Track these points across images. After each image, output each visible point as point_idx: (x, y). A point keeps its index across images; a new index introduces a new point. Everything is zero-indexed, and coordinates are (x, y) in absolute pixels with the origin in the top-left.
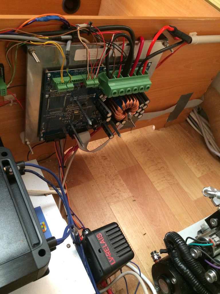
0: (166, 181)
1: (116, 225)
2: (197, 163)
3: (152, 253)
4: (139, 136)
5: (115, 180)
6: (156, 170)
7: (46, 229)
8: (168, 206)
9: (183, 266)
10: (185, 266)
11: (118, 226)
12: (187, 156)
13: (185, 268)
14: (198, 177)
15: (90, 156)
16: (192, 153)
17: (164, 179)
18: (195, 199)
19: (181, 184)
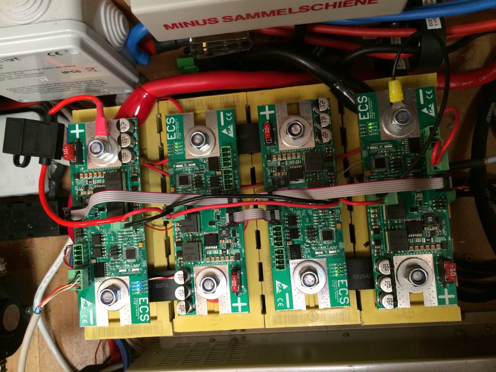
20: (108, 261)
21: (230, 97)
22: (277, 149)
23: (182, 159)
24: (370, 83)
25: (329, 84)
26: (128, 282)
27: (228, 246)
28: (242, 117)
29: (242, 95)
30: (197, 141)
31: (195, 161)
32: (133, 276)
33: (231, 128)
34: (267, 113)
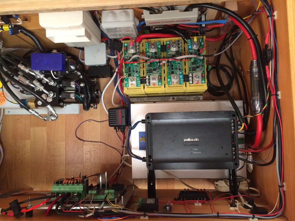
0: (55, 146)
1: (110, 125)
2: (22, 150)
3: (96, 108)
4: (51, 187)
5: (88, 159)
6: (56, 156)
7: (141, 138)
8: (65, 130)
9: (89, 95)
10: (88, 95)
11: (109, 124)
12: (24, 158)
13: (89, 94)
14: (29, 141)
15: (95, 181)
16: (19, 159)
17: (55, 148)
18: (44, 128)
19: (46, 140)
20: (132, 73)
21: (159, 39)
22: (170, 51)
23: (149, 52)
24: (191, 37)
25: (182, 37)
26: (136, 78)
27: (158, 71)
28: (162, 44)
29: (162, 39)
30: (153, 48)
31: (152, 53)
32: (137, 77)
33: (160, 46)
34: (168, 43)
